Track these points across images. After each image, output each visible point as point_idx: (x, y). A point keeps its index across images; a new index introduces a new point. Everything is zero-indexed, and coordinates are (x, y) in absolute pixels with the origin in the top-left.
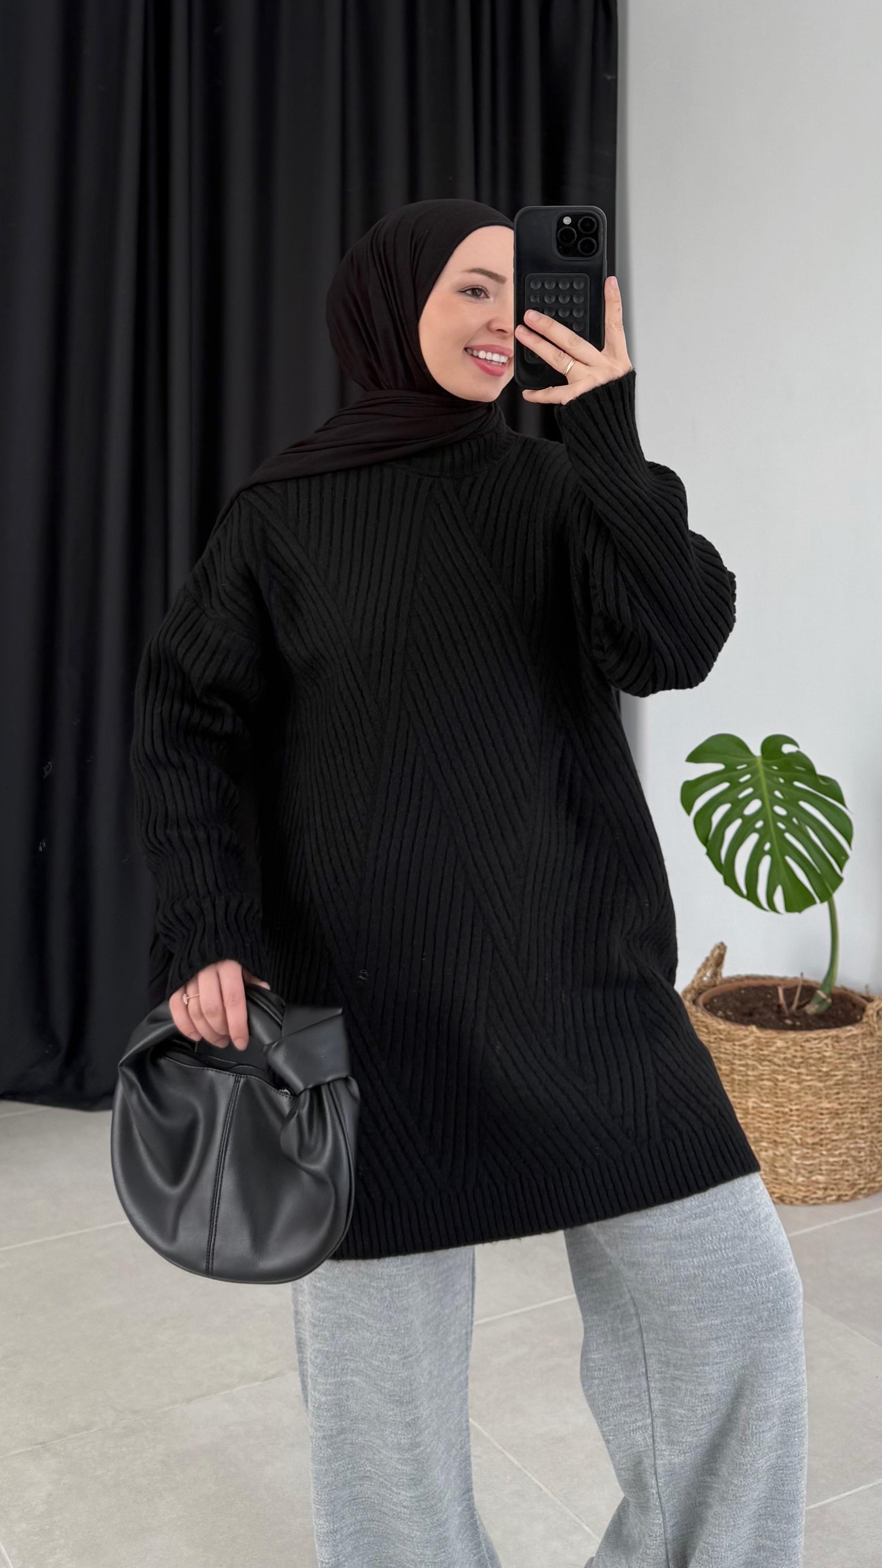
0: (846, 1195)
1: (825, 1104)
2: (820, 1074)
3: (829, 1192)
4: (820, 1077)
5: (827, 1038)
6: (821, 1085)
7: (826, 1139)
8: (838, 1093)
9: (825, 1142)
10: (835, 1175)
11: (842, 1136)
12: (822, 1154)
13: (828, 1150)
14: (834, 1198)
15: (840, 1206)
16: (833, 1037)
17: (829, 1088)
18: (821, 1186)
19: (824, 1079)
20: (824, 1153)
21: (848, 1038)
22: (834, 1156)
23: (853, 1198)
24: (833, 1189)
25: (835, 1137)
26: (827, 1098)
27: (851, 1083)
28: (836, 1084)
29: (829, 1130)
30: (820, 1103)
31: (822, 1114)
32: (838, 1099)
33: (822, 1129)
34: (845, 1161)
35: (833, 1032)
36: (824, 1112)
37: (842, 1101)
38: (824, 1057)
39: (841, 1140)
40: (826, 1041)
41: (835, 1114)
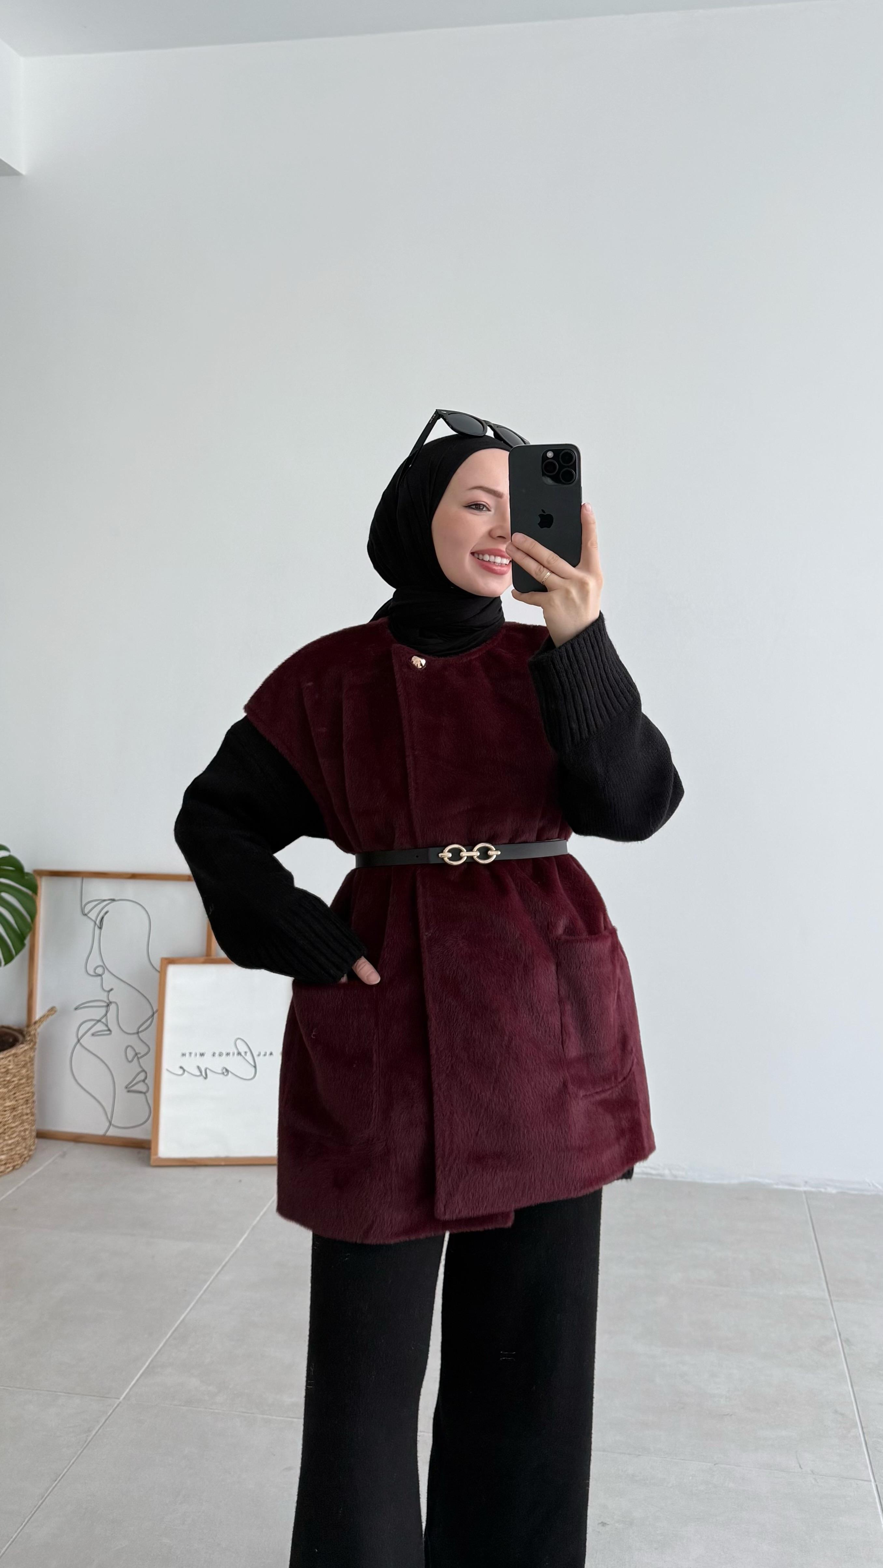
0: (17, 1165)
1: (8, 1104)
2: (5, 1082)
3: (8, 1165)
4: (5, 1085)
5: (9, 1056)
6: (6, 1090)
7: (8, 1128)
8: (15, 1094)
9: (6, 1131)
10: (11, 1151)
11: (17, 1123)
12: (5, 1140)
13: (9, 1136)
14: (11, 1168)
15: (16, 1173)
16: (14, 1055)
17: (10, 1091)
18: (3, 1162)
19: (7, 1086)
20: (7, 1138)
21: (22, 1053)
22: (11, 1139)
23: (21, 1165)
24: (10, 1163)
25: (13, 1125)
26: (9, 1098)
27: (21, 1084)
28: (14, 1087)
29: (10, 1121)
30: (5, 1103)
31: (5, 1111)
32: (15, 1097)
33: (6, 1121)
34: (18, 1141)
35: (13, 1051)
36: (7, 1109)
37: (17, 1098)
38: (8, 1070)
39: (17, 1126)
40: (9, 1058)
41: (14, 1109)
